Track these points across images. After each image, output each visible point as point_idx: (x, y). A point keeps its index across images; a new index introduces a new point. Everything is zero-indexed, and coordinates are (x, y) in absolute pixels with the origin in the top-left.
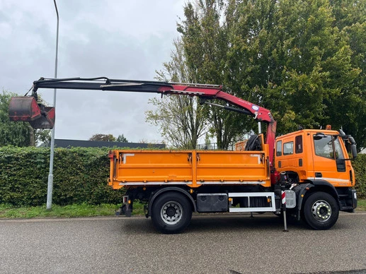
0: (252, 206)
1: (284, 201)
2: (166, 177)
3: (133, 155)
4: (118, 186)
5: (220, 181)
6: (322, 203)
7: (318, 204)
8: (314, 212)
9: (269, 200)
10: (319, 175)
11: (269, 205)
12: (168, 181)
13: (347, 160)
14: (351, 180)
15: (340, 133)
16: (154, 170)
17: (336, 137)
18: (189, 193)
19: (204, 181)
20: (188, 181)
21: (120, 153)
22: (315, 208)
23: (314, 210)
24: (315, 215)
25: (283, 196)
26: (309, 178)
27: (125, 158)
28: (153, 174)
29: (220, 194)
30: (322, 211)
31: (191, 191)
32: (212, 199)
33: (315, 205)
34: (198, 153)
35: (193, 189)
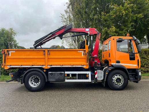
0: (79, 79)
1: (96, 76)
2: (31, 63)
3: (14, 52)
4: (7, 68)
5: (60, 65)
6: (118, 76)
7: (116, 77)
8: (113, 81)
9: (87, 76)
10: (118, 62)
11: (87, 78)
12: (32, 65)
13: (136, 53)
14: (138, 65)
15: (133, 38)
16: (25, 60)
17: (131, 40)
18: (44, 71)
19: (51, 65)
20: (43, 65)
21: (7, 51)
22: (114, 79)
23: (113, 80)
24: (114, 83)
25: (95, 74)
26: (112, 64)
27: (10, 53)
28: (25, 61)
29: (60, 72)
30: (118, 80)
31: (45, 71)
32: (56, 75)
33: (114, 77)
34: (48, 51)
35: (46, 69)
